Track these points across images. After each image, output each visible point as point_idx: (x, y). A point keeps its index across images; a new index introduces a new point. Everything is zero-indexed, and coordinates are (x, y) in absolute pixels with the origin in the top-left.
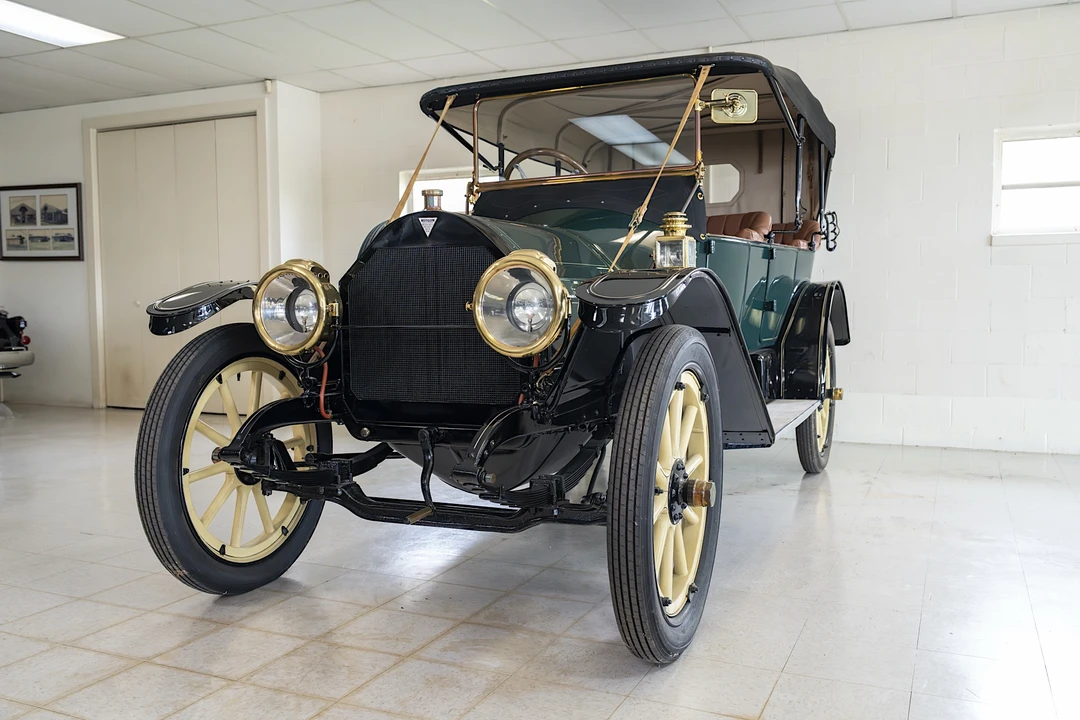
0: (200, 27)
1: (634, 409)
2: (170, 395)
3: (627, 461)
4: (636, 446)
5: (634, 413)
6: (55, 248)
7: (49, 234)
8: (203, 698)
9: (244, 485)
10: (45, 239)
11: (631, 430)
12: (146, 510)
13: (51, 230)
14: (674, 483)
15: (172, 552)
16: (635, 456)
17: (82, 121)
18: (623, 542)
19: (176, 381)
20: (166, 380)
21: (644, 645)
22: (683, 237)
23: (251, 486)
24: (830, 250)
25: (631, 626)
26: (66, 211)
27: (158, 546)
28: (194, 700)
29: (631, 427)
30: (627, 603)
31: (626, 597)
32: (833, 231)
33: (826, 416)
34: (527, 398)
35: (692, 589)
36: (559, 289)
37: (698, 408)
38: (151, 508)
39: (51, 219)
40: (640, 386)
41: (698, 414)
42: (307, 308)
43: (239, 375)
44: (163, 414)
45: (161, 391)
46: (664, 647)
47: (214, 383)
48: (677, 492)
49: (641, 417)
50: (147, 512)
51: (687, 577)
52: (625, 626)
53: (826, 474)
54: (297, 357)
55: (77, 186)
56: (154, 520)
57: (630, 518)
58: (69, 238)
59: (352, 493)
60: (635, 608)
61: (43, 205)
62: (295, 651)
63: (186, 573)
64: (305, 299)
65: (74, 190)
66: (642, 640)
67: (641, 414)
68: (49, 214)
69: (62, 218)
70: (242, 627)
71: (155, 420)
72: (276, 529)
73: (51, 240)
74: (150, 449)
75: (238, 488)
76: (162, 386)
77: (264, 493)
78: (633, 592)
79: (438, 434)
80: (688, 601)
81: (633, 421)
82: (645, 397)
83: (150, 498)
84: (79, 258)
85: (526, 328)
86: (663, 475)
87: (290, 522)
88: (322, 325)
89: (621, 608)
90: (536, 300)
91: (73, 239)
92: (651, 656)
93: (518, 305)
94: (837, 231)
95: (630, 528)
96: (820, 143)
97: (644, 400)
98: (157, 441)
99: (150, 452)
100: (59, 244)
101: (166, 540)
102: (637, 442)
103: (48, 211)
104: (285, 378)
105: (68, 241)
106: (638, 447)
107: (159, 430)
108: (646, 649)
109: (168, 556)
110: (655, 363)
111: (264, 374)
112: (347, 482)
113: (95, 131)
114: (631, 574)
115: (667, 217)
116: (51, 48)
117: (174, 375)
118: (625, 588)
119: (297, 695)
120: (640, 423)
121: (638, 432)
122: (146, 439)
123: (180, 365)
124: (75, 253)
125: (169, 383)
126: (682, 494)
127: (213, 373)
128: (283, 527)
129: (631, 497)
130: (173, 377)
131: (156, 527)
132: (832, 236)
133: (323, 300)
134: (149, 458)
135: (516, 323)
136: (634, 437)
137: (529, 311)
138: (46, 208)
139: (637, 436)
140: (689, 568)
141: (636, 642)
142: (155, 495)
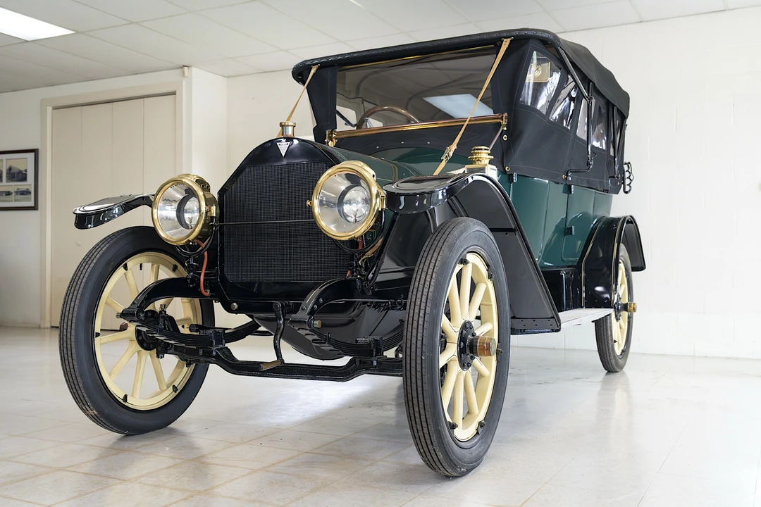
0: (132, 23)
1: (424, 274)
2: (86, 276)
3: (417, 311)
4: (424, 300)
5: (423, 276)
6: (16, 201)
7: (12, 190)
8: (101, 489)
9: (143, 350)
10: (8, 193)
11: (420, 289)
12: (67, 362)
13: (15, 186)
14: (462, 338)
15: (85, 396)
16: (423, 307)
17: (42, 100)
18: (413, 373)
19: (92, 265)
20: (84, 265)
21: (434, 456)
22: (486, 165)
23: (149, 352)
24: (626, 192)
25: (423, 440)
26: (26, 171)
27: (75, 391)
28: (94, 490)
29: (421, 286)
30: (418, 420)
31: (417, 415)
32: (629, 178)
33: (625, 327)
34: (352, 273)
35: (481, 425)
36: (375, 189)
37: (487, 285)
38: (70, 361)
39: (14, 177)
40: (429, 258)
41: (487, 291)
42: (193, 212)
43: (141, 266)
44: (81, 290)
45: (80, 273)
46: (451, 460)
47: (121, 270)
48: (465, 344)
49: (428, 279)
50: (67, 364)
51: (478, 415)
52: (418, 440)
53: (624, 373)
54: (183, 247)
55: (35, 151)
56: (72, 370)
57: (419, 353)
58: (27, 192)
59: (223, 353)
60: (424, 424)
61: (8, 167)
62: (174, 466)
63: (96, 413)
64: (192, 204)
65: (33, 154)
66: (432, 452)
67: (429, 277)
68: (12, 174)
69: (22, 176)
70: (137, 452)
71: (75, 294)
72: (168, 387)
73: (14, 194)
74: (70, 315)
75: (139, 352)
76: (81, 269)
77: (158, 357)
78: (422, 411)
79: (289, 306)
80: (477, 433)
81: (422, 282)
82: (432, 265)
83: (69, 352)
84: (35, 208)
85: (353, 220)
86: (452, 329)
87: (180, 382)
88: (202, 222)
89: (414, 425)
90: (360, 199)
91: (30, 193)
92: (442, 469)
93: (346, 203)
94: (631, 178)
95: (419, 362)
96: (613, 106)
97: (431, 267)
98: (76, 309)
99: (70, 318)
100: (20, 197)
101: (81, 385)
102: (424, 297)
103: (12, 171)
104: (177, 271)
105: (27, 194)
106: (425, 301)
107: (77, 301)
108: (436, 460)
109: (82, 399)
110: (442, 241)
111: (161, 266)
112: (221, 346)
113: (51, 108)
114: (420, 396)
115: (474, 150)
116: (20, 41)
117: (90, 261)
118: (416, 409)
119: (171, 489)
120: (427, 283)
121: (426, 290)
122: (68, 309)
123: (95, 254)
124: (31, 204)
125: (86, 267)
126: (469, 348)
127: (119, 261)
128: (174, 386)
129: (419, 338)
130: (89, 263)
131: (73, 376)
132: (627, 181)
133: (203, 203)
134: (70, 322)
135: (345, 216)
136: (422, 294)
137: (354, 207)
138: (10, 169)
139: (425, 293)
140: (480, 409)
141: (427, 453)
142: (74, 351)
